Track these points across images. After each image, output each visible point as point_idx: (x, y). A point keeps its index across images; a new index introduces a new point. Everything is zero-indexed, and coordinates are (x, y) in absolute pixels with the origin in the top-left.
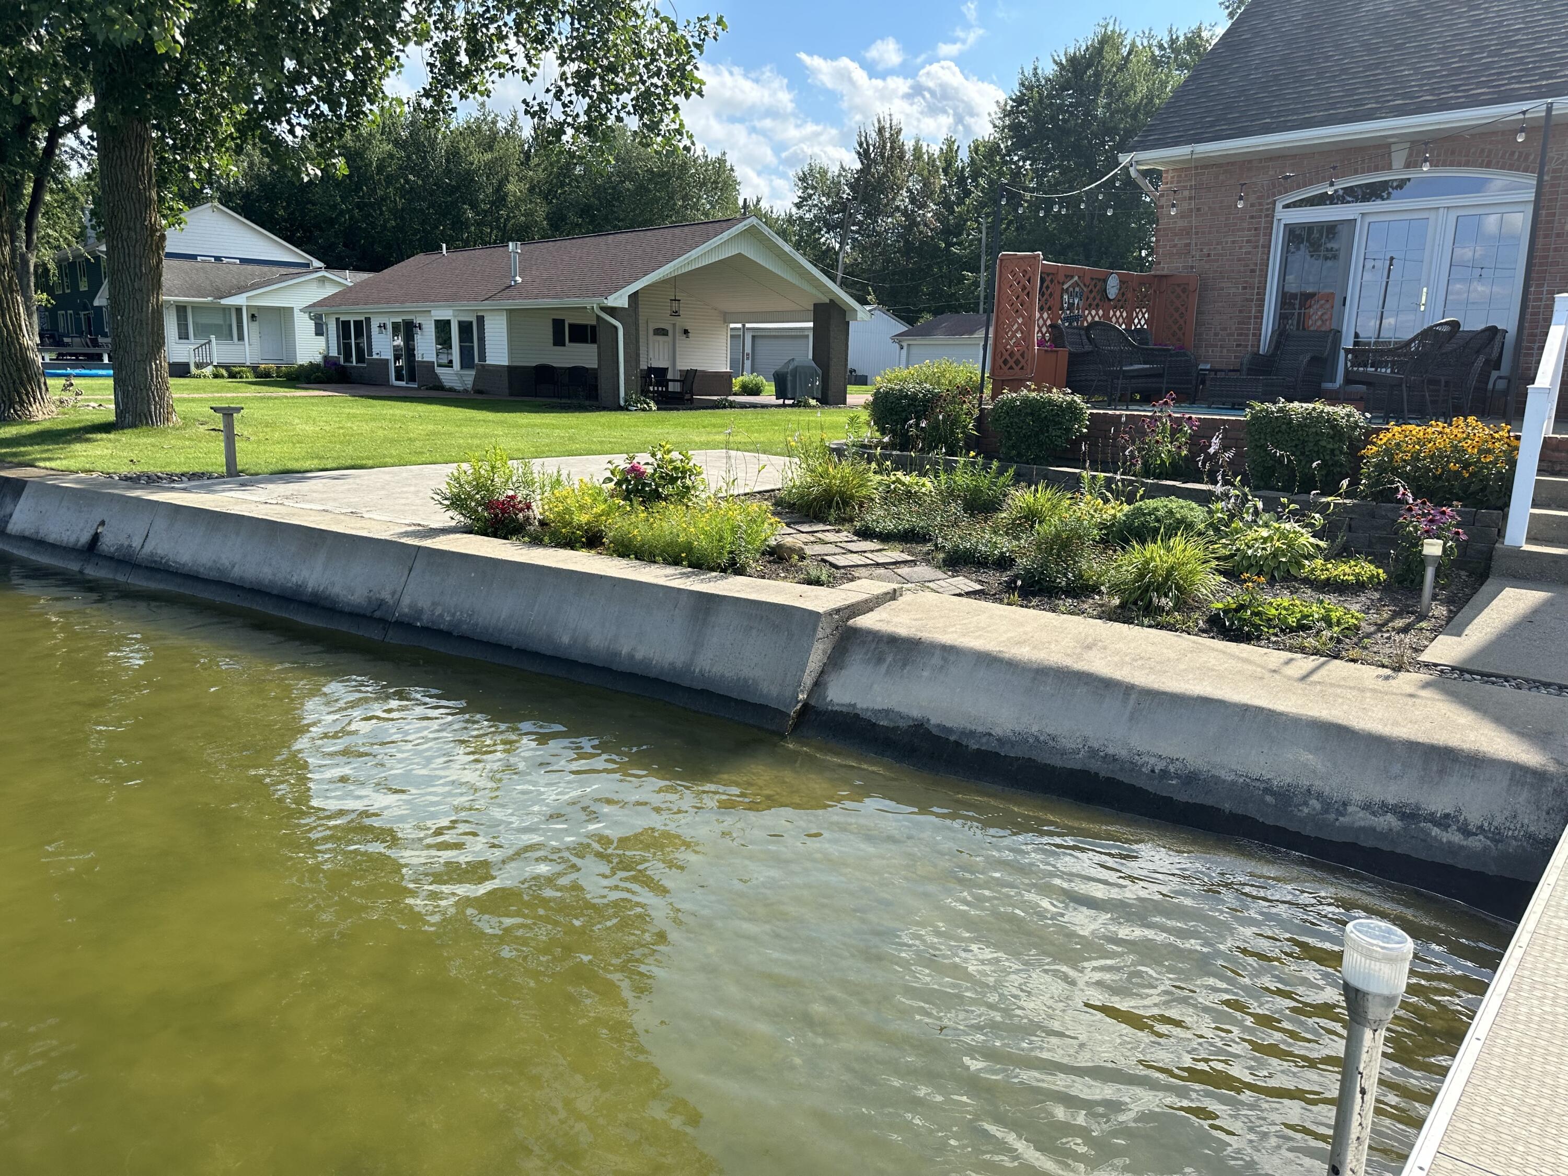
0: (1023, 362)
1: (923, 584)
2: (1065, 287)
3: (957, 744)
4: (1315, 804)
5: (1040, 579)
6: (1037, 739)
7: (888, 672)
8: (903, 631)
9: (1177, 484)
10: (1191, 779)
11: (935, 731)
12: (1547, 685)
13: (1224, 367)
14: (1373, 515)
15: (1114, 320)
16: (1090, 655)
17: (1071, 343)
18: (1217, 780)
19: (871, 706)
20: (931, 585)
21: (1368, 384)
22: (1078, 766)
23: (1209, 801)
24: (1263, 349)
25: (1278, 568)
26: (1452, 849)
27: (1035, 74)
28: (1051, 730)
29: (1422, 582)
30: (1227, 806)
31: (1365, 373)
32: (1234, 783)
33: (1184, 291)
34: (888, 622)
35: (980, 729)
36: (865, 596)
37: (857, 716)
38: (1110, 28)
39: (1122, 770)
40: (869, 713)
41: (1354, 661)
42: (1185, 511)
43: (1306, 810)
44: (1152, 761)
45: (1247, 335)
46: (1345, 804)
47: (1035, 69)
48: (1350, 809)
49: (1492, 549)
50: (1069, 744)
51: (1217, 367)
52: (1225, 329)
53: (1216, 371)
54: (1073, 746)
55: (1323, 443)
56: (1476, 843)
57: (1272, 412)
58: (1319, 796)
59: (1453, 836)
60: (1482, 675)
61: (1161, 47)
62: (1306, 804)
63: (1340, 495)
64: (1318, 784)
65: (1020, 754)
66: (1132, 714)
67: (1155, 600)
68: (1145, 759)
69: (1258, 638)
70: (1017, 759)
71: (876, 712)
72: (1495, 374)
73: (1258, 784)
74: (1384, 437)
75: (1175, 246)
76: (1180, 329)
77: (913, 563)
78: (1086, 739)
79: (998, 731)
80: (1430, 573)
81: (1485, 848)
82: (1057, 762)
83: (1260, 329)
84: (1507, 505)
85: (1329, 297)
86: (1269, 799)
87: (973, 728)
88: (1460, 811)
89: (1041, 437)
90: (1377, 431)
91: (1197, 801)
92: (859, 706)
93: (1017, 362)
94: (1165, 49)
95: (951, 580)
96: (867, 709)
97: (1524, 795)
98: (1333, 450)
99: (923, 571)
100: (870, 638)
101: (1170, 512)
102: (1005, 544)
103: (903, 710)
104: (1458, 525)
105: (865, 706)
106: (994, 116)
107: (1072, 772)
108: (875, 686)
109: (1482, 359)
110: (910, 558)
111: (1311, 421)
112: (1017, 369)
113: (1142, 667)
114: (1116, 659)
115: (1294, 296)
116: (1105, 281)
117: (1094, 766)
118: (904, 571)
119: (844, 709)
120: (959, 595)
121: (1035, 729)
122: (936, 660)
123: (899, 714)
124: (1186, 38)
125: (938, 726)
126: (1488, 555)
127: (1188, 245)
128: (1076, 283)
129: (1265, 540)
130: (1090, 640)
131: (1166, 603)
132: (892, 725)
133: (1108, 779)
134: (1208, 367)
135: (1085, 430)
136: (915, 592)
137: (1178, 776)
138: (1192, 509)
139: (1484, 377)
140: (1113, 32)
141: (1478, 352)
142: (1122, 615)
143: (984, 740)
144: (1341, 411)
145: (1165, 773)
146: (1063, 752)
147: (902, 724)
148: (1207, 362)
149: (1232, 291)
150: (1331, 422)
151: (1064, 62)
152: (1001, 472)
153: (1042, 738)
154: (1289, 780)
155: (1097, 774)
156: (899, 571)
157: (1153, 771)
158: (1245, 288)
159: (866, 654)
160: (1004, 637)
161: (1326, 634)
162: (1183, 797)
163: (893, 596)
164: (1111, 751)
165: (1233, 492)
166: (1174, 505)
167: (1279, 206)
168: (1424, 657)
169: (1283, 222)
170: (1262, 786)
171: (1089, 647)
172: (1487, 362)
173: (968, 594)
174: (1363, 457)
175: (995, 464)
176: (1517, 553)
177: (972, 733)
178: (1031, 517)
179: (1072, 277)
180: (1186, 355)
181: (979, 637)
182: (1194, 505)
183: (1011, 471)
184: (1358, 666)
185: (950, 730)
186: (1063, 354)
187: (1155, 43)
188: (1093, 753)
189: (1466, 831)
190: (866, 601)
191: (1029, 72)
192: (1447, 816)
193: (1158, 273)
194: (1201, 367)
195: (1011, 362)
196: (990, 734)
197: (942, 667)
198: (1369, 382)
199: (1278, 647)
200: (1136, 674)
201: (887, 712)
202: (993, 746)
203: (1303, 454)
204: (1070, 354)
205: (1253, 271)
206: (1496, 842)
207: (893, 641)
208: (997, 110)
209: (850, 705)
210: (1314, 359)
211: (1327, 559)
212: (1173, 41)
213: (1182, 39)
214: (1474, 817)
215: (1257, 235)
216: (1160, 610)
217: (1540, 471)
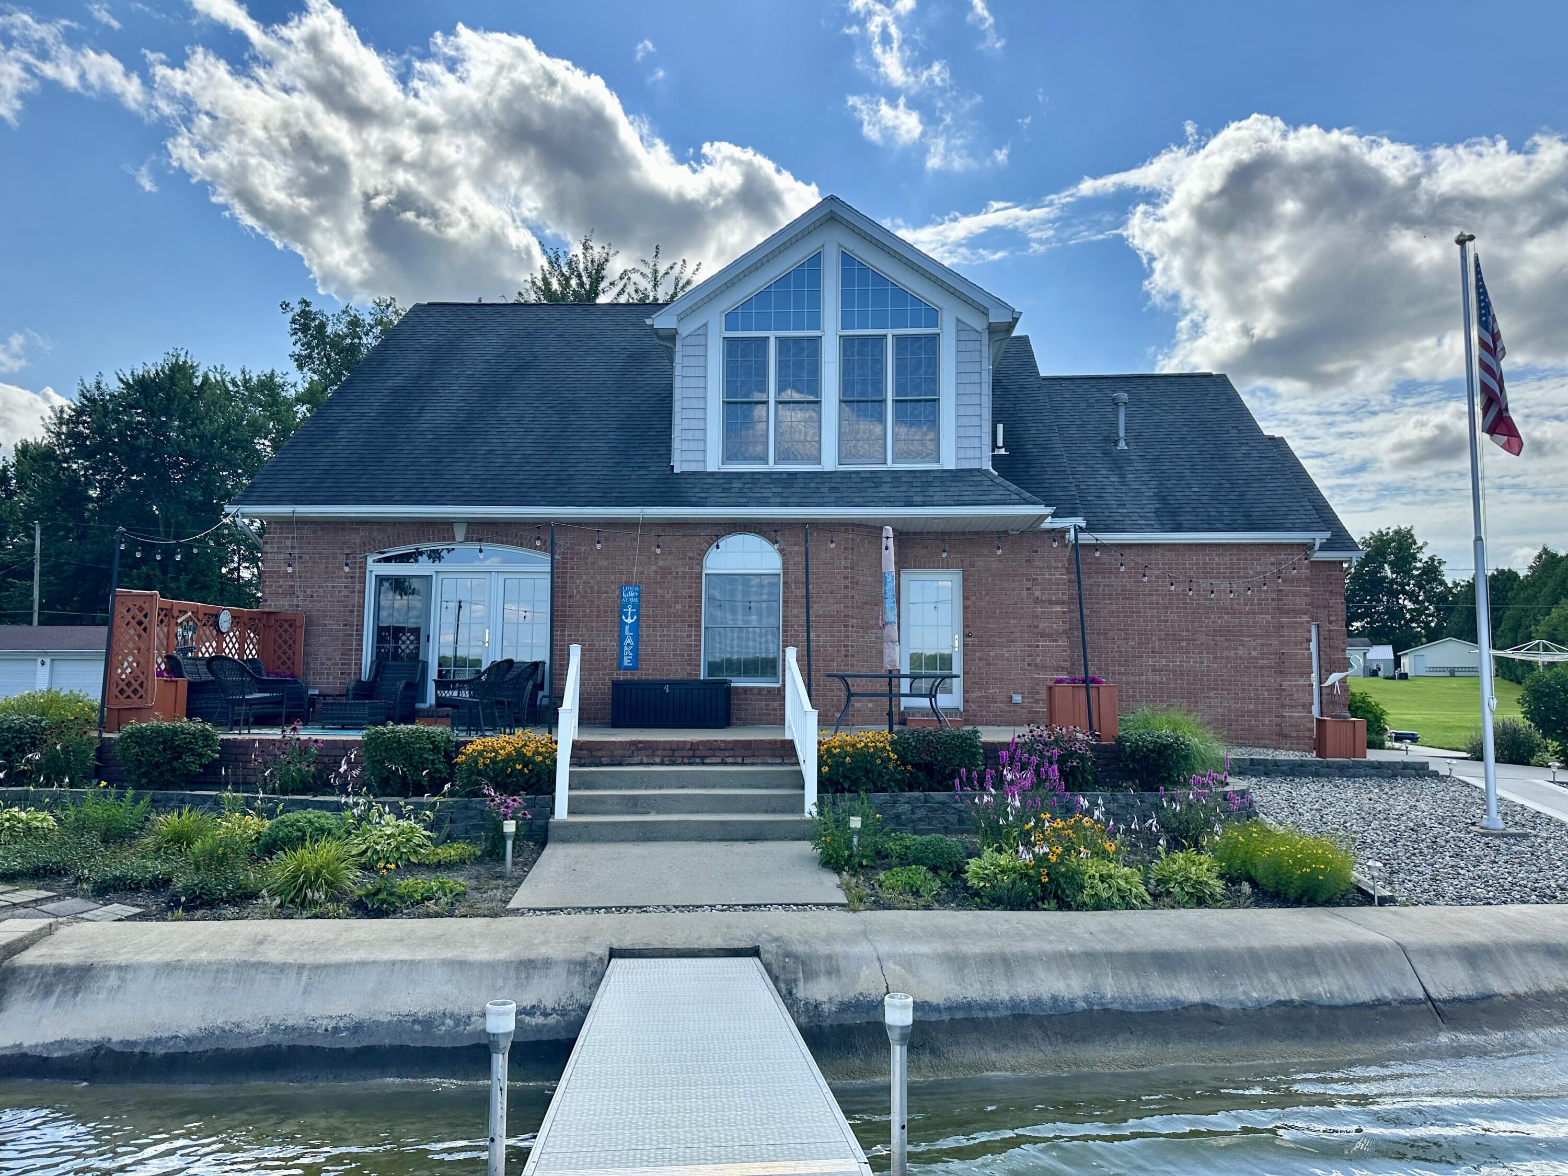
0: (141, 691)
1: (76, 917)
2: (179, 621)
3: (144, 1054)
4: (449, 1022)
5: (201, 893)
6: (223, 1030)
7: (57, 1004)
8: (70, 961)
9: (309, 798)
10: (357, 1028)
11: (118, 1049)
12: (585, 909)
13: (331, 692)
14: (467, 808)
15: (227, 651)
16: (262, 948)
17: (189, 673)
18: (378, 1024)
19: (41, 1041)
20: (85, 915)
21: (453, 707)
22: (263, 1043)
23: (373, 1042)
24: (365, 676)
25: (400, 858)
26: (539, 1029)
27: (99, 388)
28: (235, 1019)
29: (504, 854)
30: (387, 1042)
31: (451, 698)
32: (390, 1022)
33: (291, 626)
34: (51, 956)
35: (166, 1034)
36: (20, 935)
37: (24, 1055)
38: (182, 359)
39: (300, 1036)
40: (39, 1049)
41: (465, 916)
42: (323, 820)
43: (443, 1028)
44: (325, 1022)
45: (350, 664)
46: (469, 1017)
47: (98, 383)
48: (473, 1019)
49: (547, 823)
50: (252, 1027)
51: (325, 692)
52: (330, 659)
53: (325, 696)
54: (257, 1027)
55: (426, 756)
56: (552, 1020)
57: (384, 734)
58: (452, 1016)
59: (539, 1020)
60: (547, 910)
61: (234, 384)
62: (443, 1024)
63: (444, 795)
64: (450, 1008)
65: (208, 1047)
66: (305, 988)
67: (310, 894)
68: (319, 1022)
69: (394, 912)
70: (206, 1052)
71: (46, 1046)
72: (541, 694)
73: (407, 1018)
74: (470, 748)
75: (281, 586)
76: (289, 658)
77: (58, 898)
78: (267, 1019)
79: (184, 1032)
80: (509, 844)
81: (558, 1022)
82: (244, 1045)
83: (361, 660)
84: (554, 790)
85: (416, 631)
86: (417, 1027)
87: (159, 1035)
88: (540, 1001)
89: (176, 764)
90: (465, 744)
91: (364, 1044)
92: (26, 1044)
93: (135, 691)
94: (238, 386)
95: (104, 908)
96: (37, 1046)
97: (576, 980)
98: (433, 761)
99: (70, 904)
100: (33, 974)
101: (310, 821)
102: (158, 867)
103: (80, 1036)
104: (525, 808)
105: (33, 1043)
106: (48, 421)
107: (258, 1050)
108: (44, 1021)
109: (531, 683)
110: (51, 894)
111: (416, 737)
112: (135, 698)
113: (309, 950)
114: (286, 947)
115: (387, 629)
116: (217, 616)
117: (277, 1039)
118: (49, 907)
119: (8, 1052)
120: (119, 920)
121: (219, 1022)
122: (113, 980)
123: (77, 1042)
124: (259, 380)
125: (121, 1042)
126: (545, 828)
127: (292, 586)
128: (190, 618)
129: (389, 836)
130: (260, 937)
131: (320, 895)
132: (68, 1053)
133: (290, 1047)
134: (317, 692)
135: (217, 755)
136: (69, 924)
137: (347, 1029)
138: (327, 818)
139: (534, 696)
140: (185, 362)
141: (528, 679)
142: (283, 913)
143: (171, 1043)
144: (437, 729)
145: (336, 1029)
146: (248, 1035)
147: (79, 1050)
148: (315, 688)
149: (334, 627)
150: (430, 737)
151: (131, 381)
152: (136, 800)
153: (227, 1028)
154: (429, 1010)
155: (279, 1046)
156: (43, 907)
157: (326, 1030)
158: (345, 625)
159: (29, 991)
160: (180, 948)
161: (444, 900)
162: (352, 1044)
163: (48, 931)
164: (290, 1023)
165: (361, 800)
166: (311, 816)
167: (370, 560)
168: (511, 905)
169: (374, 573)
170: (411, 1019)
171: (260, 943)
172: (535, 685)
173: (129, 918)
174: (456, 763)
175: (130, 793)
176: (563, 825)
177: (158, 1041)
178: (180, 839)
179: (186, 612)
180: (296, 682)
181: (155, 952)
182: (329, 814)
183: (147, 799)
184: (468, 919)
185: (135, 1043)
186: (183, 683)
187: (228, 379)
188: (275, 1029)
189: (545, 1014)
190: (21, 940)
191: (90, 383)
192: (533, 1007)
193: (267, 610)
194: (310, 692)
195: (129, 692)
196: (176, 1037)
197: (119, 987)
198: (454, 704)
199: (409, 916)
200: (305, 956)
201: (60, 1043)
202: (182, 1047)
203: (411, 765)
204: (189, 682)
205: (352, 611)
206: (563, 1015)
207: (60, 971)
208: (52, 415)
209: (15, 1046)
210: (408, 685)
211: (436, 846)
212: (246, 382)
213: (255, 380)
214: (549, 1004)
215: (353, 582)
216: (314, 903)
217: (571, 765)
